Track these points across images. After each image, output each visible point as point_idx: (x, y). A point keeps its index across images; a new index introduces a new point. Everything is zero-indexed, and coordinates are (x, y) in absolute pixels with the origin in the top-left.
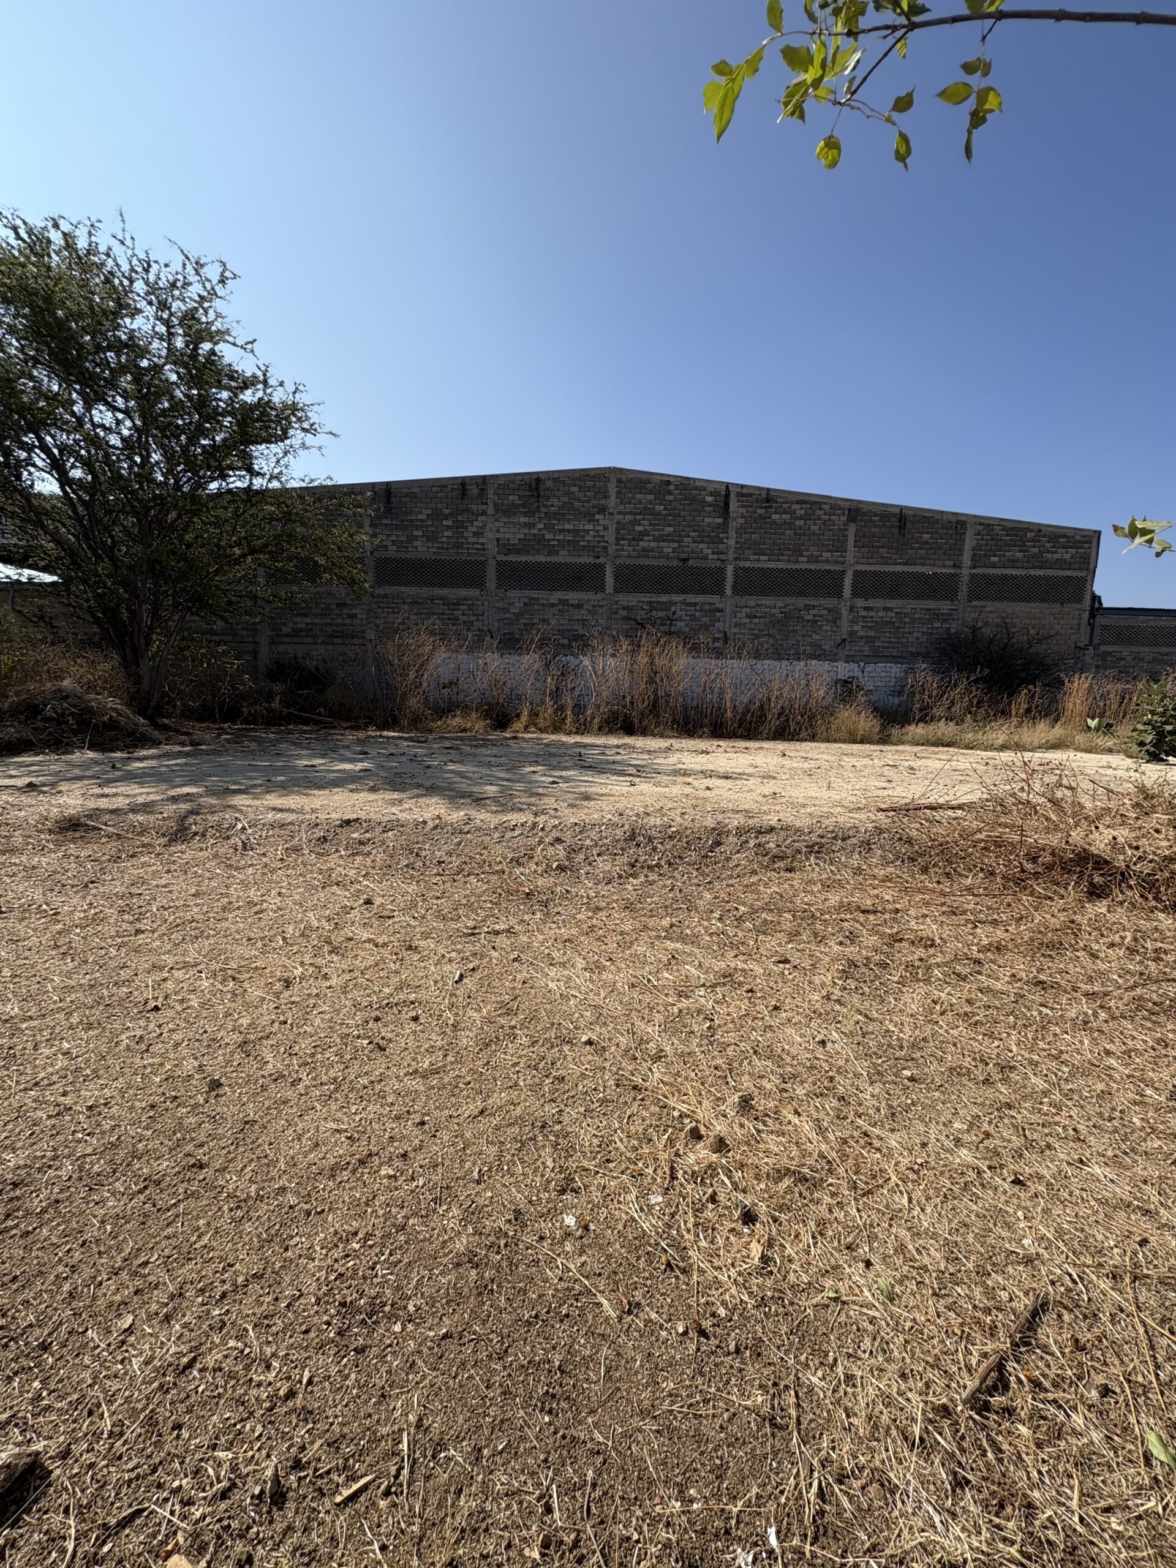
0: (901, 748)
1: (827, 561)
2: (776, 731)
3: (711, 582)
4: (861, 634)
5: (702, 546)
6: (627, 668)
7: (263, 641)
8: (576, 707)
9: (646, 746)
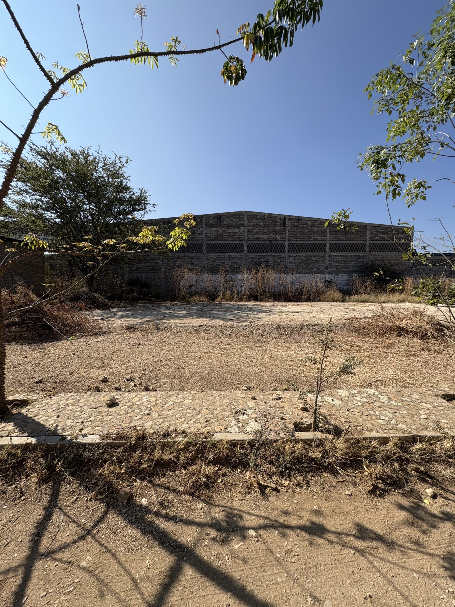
0: (349, 303)
1: (320, 240)
2: (307, 299)
3: (280, 248)
4: (333, 264)
5: (277, 236)
6: (255, 279)
7: (126, 272)
8: (238, 292)
9: (265, 305)
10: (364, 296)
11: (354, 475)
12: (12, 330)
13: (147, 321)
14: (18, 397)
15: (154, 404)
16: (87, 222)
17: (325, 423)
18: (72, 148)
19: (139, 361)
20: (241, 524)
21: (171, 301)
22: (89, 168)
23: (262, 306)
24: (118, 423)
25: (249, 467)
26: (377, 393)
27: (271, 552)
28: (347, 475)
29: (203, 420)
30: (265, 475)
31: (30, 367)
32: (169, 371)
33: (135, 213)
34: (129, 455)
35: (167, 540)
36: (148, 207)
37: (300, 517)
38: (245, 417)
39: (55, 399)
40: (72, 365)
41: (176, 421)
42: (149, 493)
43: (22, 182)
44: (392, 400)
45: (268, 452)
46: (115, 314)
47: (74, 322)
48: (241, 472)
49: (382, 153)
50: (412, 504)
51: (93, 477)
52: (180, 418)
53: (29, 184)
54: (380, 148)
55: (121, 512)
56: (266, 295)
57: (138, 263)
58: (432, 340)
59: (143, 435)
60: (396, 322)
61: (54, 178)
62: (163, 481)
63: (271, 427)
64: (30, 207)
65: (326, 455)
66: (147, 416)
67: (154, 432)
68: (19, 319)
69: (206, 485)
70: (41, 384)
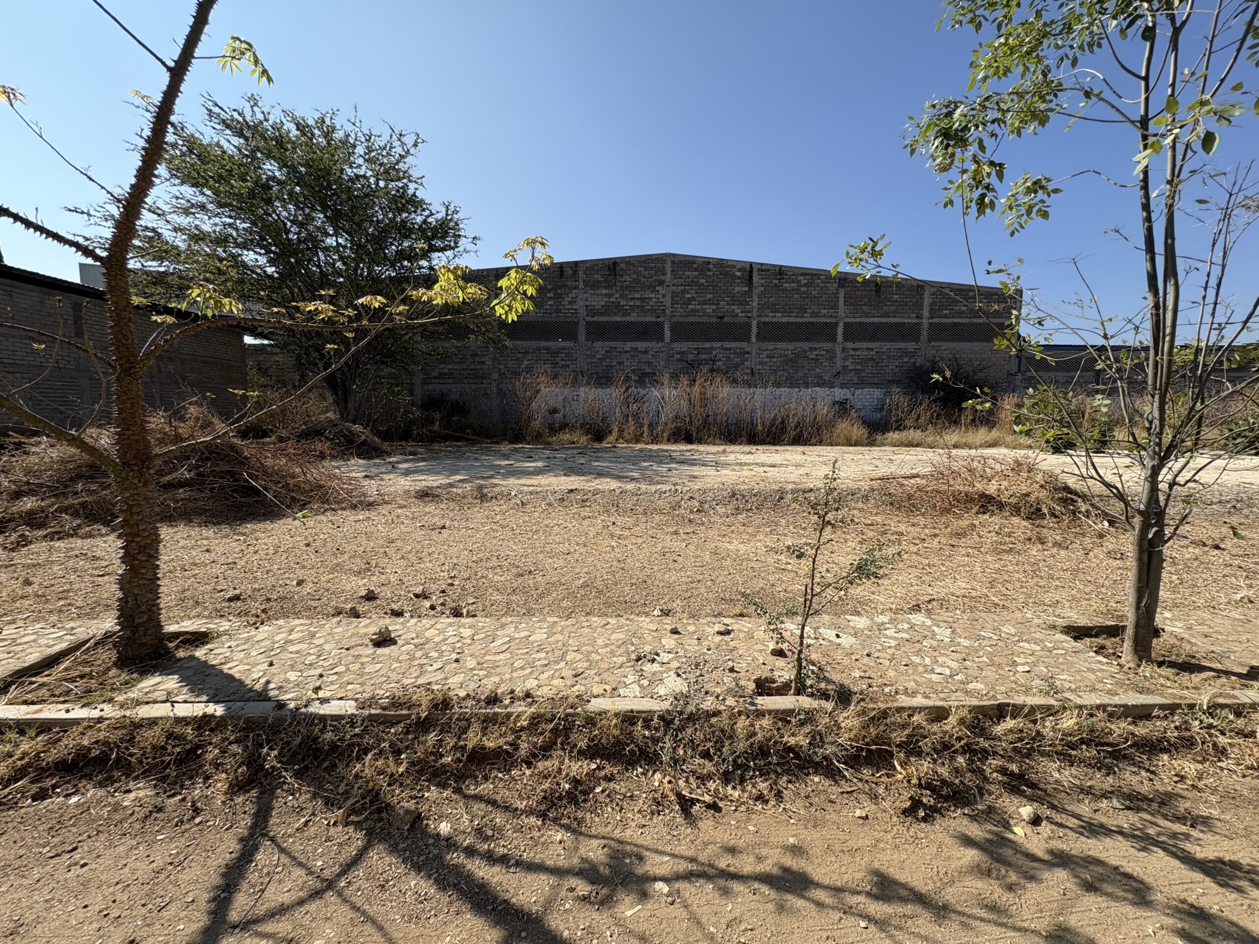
0: (882, 448)
1: (824, 316)
2: (794, 439)
3: (740, 332)
4: (851, 367)
5: (733, 307)
6: (686, 397)
7: (418, 381)
8: (650, 425)
9: (707, 450)
10: (915, 435)
11: (874, 780)
12: (179, 497)
13: (460, 481)
14: (189, 626)
15: (469, 641)
16: (332, 274)
17: (819, 679)
18: (297, 114)
19: (443, 561)
20: (640, 871)
21: (511, 442)
22: (336, 157)
23: (701, 453)
24: (394, 676)
25: (661, 763)
26: (929, 623)
27: (698, 923)
28: (861, 780)
29: (568, 673)
30: (692, 780)
31: (216, 570)
32: (502, 579)
33: (435, 255)
34: (416, 738)
35: (488, 899)
36: (463, 242)
37: (760, 859)
38: (656, 667)
39: (264, 632)
40: (304, 567)
41: (514, 675)
42: (455, 811)
43: (193, 186)
44: (960, 637)
45: (700, 735)
46: (394, 467)
47: (307, 482)
48: (644, 774)
49: (957, 115)
50: (988, 836)
51: (342, 781)
52: (523, 668)
53: (208, 193)
54: (953, 106)
55: (396, 848)
56: (709, 430)
57: (442, 363)
58: (1049, 521)
59: (445, 700)
60: (977, 485)
61: (259, 177)
62: (485, 788)
63: (707, 687)
64: (211, 242)
65: (817, 739)
66: (455, 665)
67: (468, 695)
68: (192, 474)
69: (572, 798)
70: (239, 604)
